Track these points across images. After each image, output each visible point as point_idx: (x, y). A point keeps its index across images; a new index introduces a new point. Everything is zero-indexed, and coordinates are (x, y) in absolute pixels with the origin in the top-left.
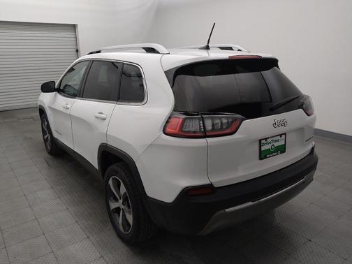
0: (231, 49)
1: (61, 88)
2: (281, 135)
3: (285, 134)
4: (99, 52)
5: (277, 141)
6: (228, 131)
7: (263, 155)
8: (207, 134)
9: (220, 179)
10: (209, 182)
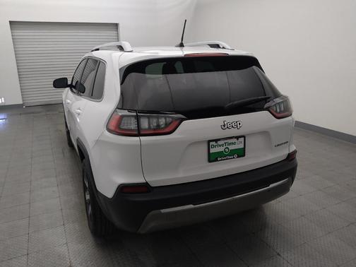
0: (217, 46)
1: (74, 84)
2: (237, 138)
3: (244, 137)
4: (98, 50)
5: (234, 144)
6: (167, 130)
7: (212, 158)
8: (142, 133)
9: (158, 178)
10: (144, 181)
